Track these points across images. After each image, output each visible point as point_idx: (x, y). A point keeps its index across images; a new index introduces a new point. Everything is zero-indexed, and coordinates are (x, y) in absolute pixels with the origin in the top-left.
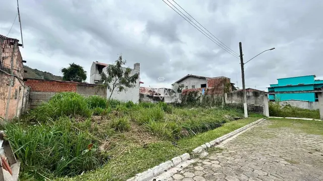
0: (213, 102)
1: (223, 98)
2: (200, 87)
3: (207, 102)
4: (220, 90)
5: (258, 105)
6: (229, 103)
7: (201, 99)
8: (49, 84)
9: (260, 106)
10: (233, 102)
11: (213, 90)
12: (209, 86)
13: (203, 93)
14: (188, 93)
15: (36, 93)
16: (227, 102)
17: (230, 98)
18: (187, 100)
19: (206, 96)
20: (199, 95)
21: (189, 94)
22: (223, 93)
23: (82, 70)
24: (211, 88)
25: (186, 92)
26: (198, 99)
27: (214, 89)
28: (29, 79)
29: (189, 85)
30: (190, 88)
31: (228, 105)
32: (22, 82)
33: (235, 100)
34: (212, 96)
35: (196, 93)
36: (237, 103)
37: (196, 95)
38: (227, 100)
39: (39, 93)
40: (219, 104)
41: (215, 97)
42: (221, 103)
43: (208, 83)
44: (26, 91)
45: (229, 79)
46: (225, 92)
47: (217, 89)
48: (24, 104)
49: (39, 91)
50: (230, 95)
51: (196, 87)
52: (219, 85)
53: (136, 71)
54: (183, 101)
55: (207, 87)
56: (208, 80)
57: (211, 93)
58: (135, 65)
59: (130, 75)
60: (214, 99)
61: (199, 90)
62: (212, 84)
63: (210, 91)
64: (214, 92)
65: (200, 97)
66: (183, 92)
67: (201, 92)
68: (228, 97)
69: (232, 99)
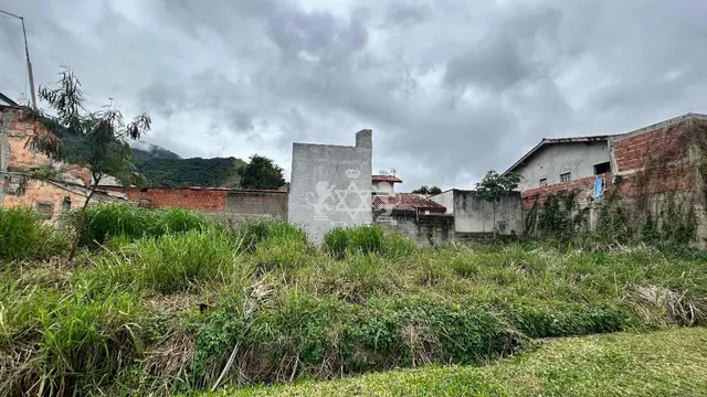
0: (650, 224)
1: (700, 208)
2: (591, 173)
3: (616, 225)
4: (682, 172)
7: (593, 217)
11: (642, 180)
12: (624, 165)
13: (597, 192)
14: (541, 201)
18: (542, 226)
19: (614, 206)
20: (583, 203)
21: (547, 204)
24: (632, 171)
25: (537, 196)
26: (578, 219)
27: (649, 172)
29: (549, 174)
30: (553, 182)
34: (642, 202)
35: (572, 196)
37: (570, 203)
41: (657, 205)
42: (692, 229)
43: (618, 154)
47: (664, 174)
51: (574, 177)
52: (671, 155)
53: (360, 150)
54: (528, 226)
55: (615, 171)
56: (619, 146)
57: (633, 191)
58: (359, 135)
59: (344, 163)
60: (653, 215)
61: (583, 187)
62: (637, 155)
63: (627, 185)
64: (652, 188)
65: (587, 209)
66: (526, 198)
67: (588, 192)
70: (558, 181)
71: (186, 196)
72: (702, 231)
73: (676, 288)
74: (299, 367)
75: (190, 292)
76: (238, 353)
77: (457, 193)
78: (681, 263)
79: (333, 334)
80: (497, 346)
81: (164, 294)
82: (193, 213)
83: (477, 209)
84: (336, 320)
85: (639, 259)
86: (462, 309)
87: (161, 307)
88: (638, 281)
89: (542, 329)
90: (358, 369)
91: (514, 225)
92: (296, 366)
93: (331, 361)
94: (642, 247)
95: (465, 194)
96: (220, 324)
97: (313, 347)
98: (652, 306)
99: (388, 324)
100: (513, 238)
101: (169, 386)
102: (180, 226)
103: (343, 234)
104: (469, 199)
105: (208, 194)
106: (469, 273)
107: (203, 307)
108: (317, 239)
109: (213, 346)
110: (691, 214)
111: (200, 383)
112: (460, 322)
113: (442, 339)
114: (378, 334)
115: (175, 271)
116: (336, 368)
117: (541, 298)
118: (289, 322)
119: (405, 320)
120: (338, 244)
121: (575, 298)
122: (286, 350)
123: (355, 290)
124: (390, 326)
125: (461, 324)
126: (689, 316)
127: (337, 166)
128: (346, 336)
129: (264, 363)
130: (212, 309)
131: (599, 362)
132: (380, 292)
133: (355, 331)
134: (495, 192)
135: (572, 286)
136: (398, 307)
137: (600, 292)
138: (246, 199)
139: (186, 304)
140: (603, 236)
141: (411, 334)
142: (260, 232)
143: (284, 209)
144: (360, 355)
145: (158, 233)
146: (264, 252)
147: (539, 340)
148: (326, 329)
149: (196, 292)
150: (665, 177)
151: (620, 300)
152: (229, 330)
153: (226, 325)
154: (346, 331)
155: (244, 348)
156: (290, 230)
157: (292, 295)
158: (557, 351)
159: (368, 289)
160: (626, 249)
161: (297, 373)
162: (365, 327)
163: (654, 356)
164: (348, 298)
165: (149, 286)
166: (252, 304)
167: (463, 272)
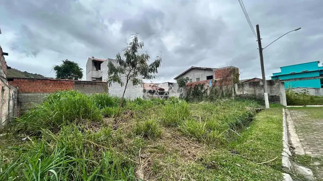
0: (223, 93)
1: (233, 89)
2: (205, 79)
3: (215, 94)
4: (230, 80)
5: (274, 94)
6: (240, 94)
7: (208, 92)
8: (41, 84)
9: (276, 96)
10: (245, 93)
11: (221, 82)
12: (217, 77)
13: (211, 85)
14: (193, 87)
15: (26, 95)
16: (238, 93)
17: (241, 89)
18: (193, 94)
19: (214, 88)
20: (206, 87)
21: (195, 88)
22: (233, 84)
23: (78, 67)
24: (219, 79)
25: (191, 85)
26: (204, 92)
27: (223, 80)
28: (15, 78)
29: (193, 78)
30: (194, 81)
31: (240, 96)
32: (5, 81)
33: (247, 91)
34: (221, 88)
35: (203, 85)
36: (249, 93)
37: (202, 88)
38: (238, 91)
39: (29, 95)
40: (229, 96)
41: (224, 88)
42: (231, 94)
43: (216, 74)
44: (12, 92)
45: (238, 69)
46: (235, 82)
47: (226, 80)
48: (11, 108)
49: (29, 93)
50: (241, 86)
51: (201, 80)
52: (228, 76)
54: (188, 95)
55: (214, 78)
56: (216, 72)
57: (219, 84)
61: (205, 83)
62: (220, 75)
64: (223, 84)
65: (207, 89)
66: (187, 86)
67: (207, 84)
68: (239, 88)
69: (243, 89)
70: (196, 81)
72: (233, 95)
95: (171, 84)
110: (231, 90)
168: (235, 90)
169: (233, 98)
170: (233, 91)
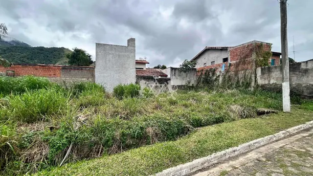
0: (238, 82)
1: (253, 76)
2: (221, 61)
3: (228, 82)
4: (249, 63)
6: (263, 83)
7: (221, 79)
10: (272, 82)
11: (237, 65)
12: (232, 59)
13: (223, 70)
14: (204, 73)
16: (260, 82)
17: (266, 76)
18: (203, 82)
19: (228, 75)
20: (218, 73)
21: (206, 74)
22: (254, 67)
24: (234, 62)
25: (202, 70)
26: (216, 80)
27: (240, 62)
29: (207, 61)
31: (263, 86)
34: (236, 73)
35: (215, 70)
37: (214, 74)
38: (261, 78)
41: (241, 74)
42: (250, 83)
43: (231, 55)
46: (257, 66)
47: (244, 63)
50: (267, 70)
51: (216, 63)
52: (247, 56)
53: (130, 48)
54: (198, 82)
55: (229, 61)
56: (231, 52)
57: (234, 69)
58: (129, 41)
59: (123, 53)
60: (239, 78)
61: (218, 67)
62: (237, 55)
63: (233, 67)
64: (240, 68)
65: (219, 76)
66: (198, 71)
67: (220, 69)
68: (263, 73)
69: (269, 77)
70: (210, 64)
71: (36, 69)
72: (253, 84)
73: (242, 106)
74: (102, 149)
75: (44, 121)
76: (73, 147)
77: (172, 69)
78: (245, 96)
79: (117, 134)
80: (183, 131)
81: (28, 123)
82: (42, 79)
83: (179, 76)
84: (119, 128)
85: (233, 95)
86: (170, 118)
87: (27, 130)
88: (231, 104)
89: (199, 124)
90: (128, 147)
91: (193, 82)
92: (101, 149)
93: (117, 145)
94: (234, 90)
95: (175, 69)
96: (62, 135)
97: (108, 141)
98: (234, 112)
99: (141, 128)
100: (193, 87)
101: (37, 166)
102: (34, 86)
103: (122, 88)
104: (177, 71)
105: (50, 68)
106: (174, 103)
107: (51, 128)
108: (110, 90)
109: (59, 146)
110: (251, 78)
111: (53, 163)
112: (169, 124)
113: (162, 131)
114: (137, 132)
115: (33, 112)
116: (119, 147)
117: (200, 112)
118: (97, 131)
119: (148, 126)
120: (120, 93)
121: (211, 111)
122: (96, 143)
123: (127, 114)
124: (142, 128)
125: (170, 125)
126: (244, 115)
127: (119, 55)
128: (123, 135)
129: (86, 150)
130: (57, 129)
131: (215, 135)
132: (138, 114)
133: (127, 132)
134: (187, 69)
135: (211, 107)
136: (145, 120)
137: (219, 108)
138: (72, 71)
139: (42, 128)
140: (223, 87)
141: (150, 131)
142: (81, 88)
143: (93, 76)
144: (129, 141)
145: (21, 91)
146: (83, 98)
147: (197, 129)
148: (114, 132)
149: (47, 121)
150: (244, 64)
151: (224, 111)
152: (67, 138)
153: (65, 136)
154: (123, 132)
155: (75, 144)
156: (96, 87)
157: (98, 119)
158: (202, 132)
159: (133, 113)
160: (229, 91)
161: (102, 152)
162: (131, 130)
163: (231, 131)
164: (124, 118)
165: (19, 120)
166: (78, 124)
167: (173, 103)
168: (256, 77)
169: (252, 89)
170: (253, 78)
